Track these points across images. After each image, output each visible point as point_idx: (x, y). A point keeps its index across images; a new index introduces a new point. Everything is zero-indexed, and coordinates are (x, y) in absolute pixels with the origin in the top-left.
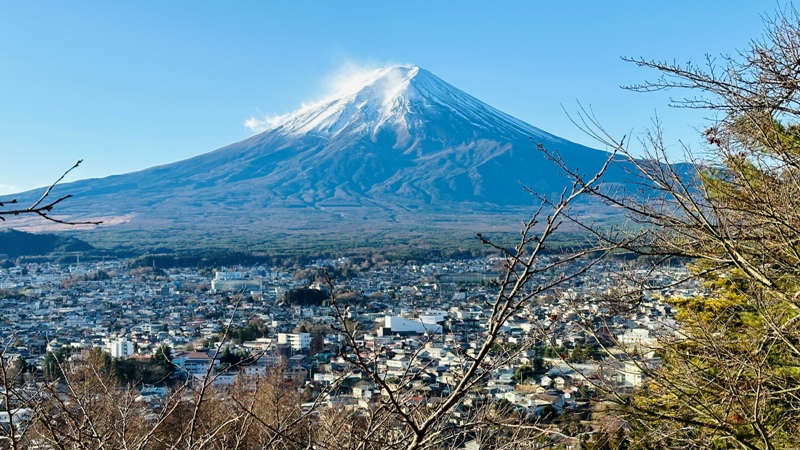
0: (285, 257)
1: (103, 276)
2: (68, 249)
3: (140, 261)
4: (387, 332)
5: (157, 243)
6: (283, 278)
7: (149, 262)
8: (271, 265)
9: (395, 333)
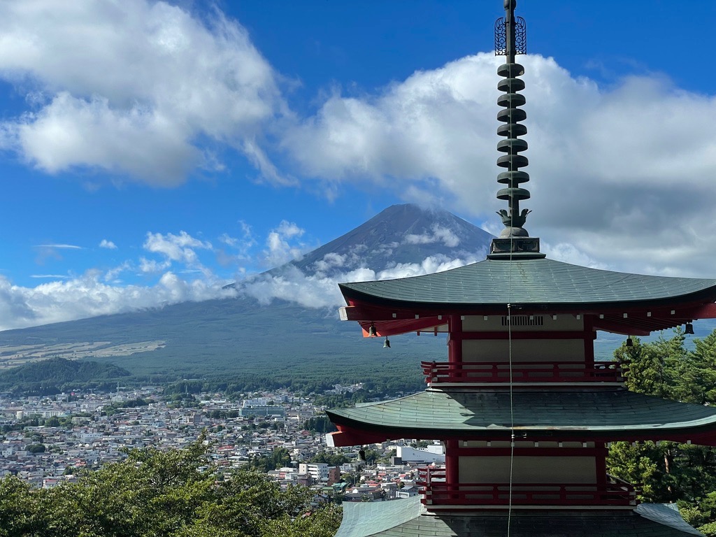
0: (306, 383)
1: (140, 402)
2: (109, 376)
3: (174, 387)
4: (398, 461)
5: (189, 369)
6: (304, 404)
7: (182, 388)
8: (293, 390)
9: (405, 463)
